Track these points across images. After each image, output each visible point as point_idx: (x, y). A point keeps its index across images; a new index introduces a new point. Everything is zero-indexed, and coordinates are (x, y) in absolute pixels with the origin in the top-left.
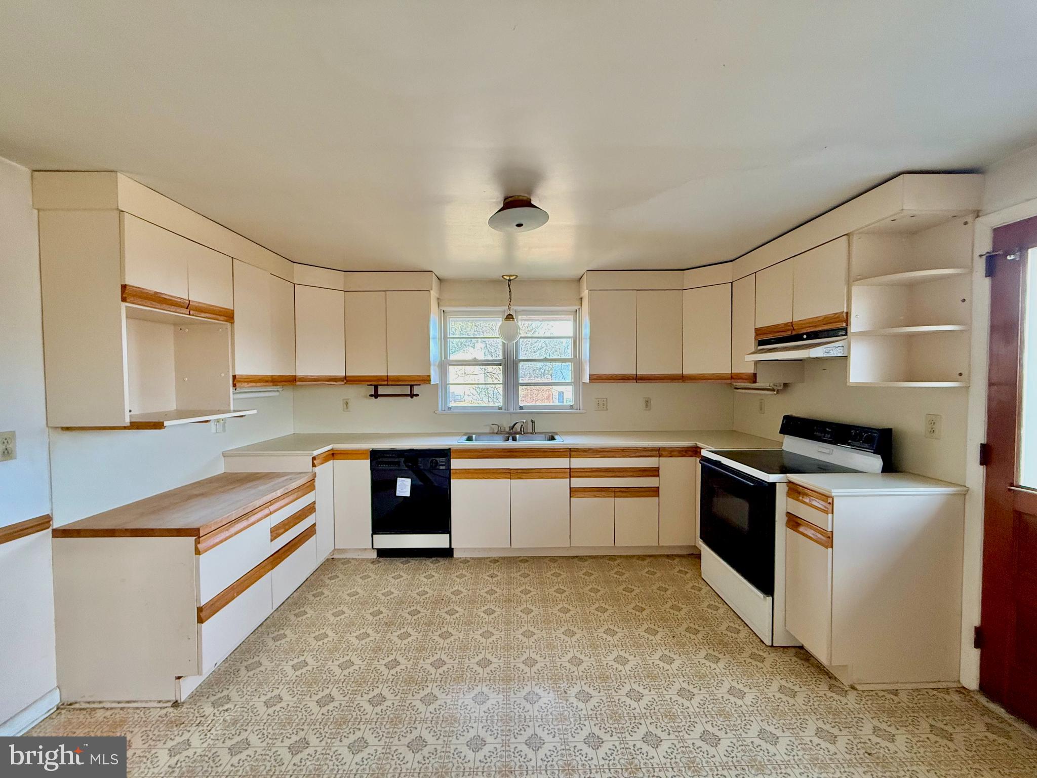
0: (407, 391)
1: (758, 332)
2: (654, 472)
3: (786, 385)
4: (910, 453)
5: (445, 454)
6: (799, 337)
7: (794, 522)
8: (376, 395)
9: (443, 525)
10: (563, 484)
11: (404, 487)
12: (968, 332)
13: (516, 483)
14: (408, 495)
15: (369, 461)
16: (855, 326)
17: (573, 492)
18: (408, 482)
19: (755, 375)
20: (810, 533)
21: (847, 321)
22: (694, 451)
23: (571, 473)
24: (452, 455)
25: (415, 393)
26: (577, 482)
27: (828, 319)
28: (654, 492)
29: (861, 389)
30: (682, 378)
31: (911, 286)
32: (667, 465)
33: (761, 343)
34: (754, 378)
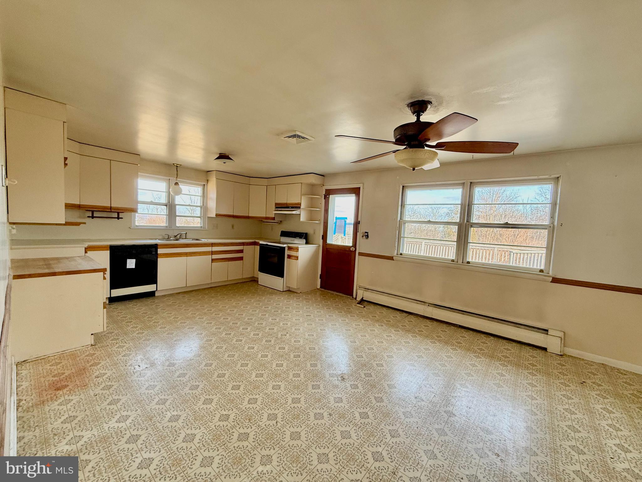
0: (115, 215)
1: (276, 204)
2: (241, 251)
3: (281, 221)
4: (310, 239)
5: (156, 247)
6: (288, 208)
7: (289, 257)
8: (93, 217)
9: (153, 280)
10: (209, 258)
11: (131, 264)
12: (321, 210)
13: (189, 258)
14: (134, 267)
15: (109, 251)
16: (302, 207)
17: (213, 260)
18: (134, 261)
19: (274, 218)
20: (293, 258)
21: (300, 205)
22: (255, 244)
23: (212, 253)
24: (159, 247)
25: (120, 217)
26: (215, 257)
27: (296, 204)
28: (241, 259)
29: (303, 222)
30: (248, 217)
31: (312, 198)
32: (245, 248)
33: (276, 208)
34: (274, 219)
